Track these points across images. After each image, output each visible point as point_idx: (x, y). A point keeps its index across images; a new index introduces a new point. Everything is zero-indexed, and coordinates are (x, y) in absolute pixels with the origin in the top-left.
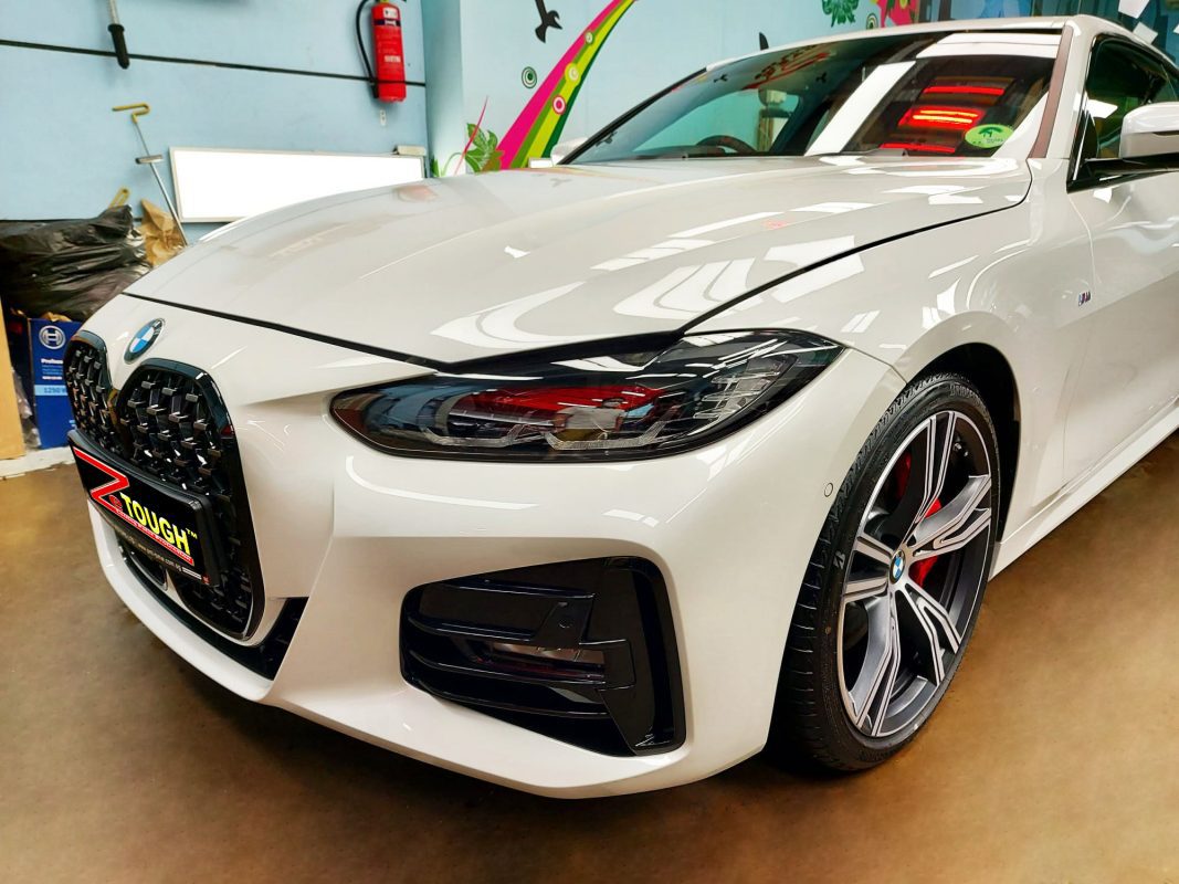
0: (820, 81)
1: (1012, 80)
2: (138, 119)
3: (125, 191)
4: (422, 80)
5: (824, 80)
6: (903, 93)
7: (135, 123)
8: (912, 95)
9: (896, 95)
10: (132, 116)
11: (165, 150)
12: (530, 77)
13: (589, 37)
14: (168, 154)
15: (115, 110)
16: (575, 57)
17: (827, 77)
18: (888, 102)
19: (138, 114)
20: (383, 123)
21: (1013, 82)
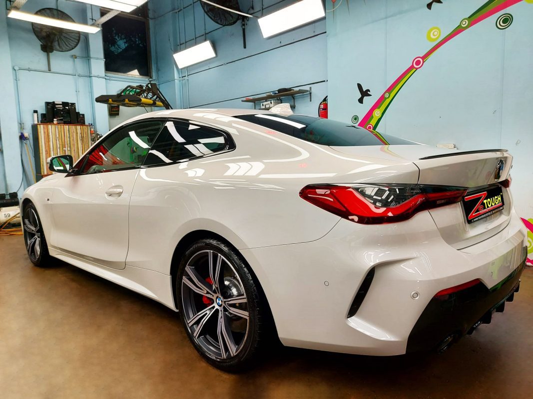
12: (355, 119)
13: (387, 95)
16: (379, 106)
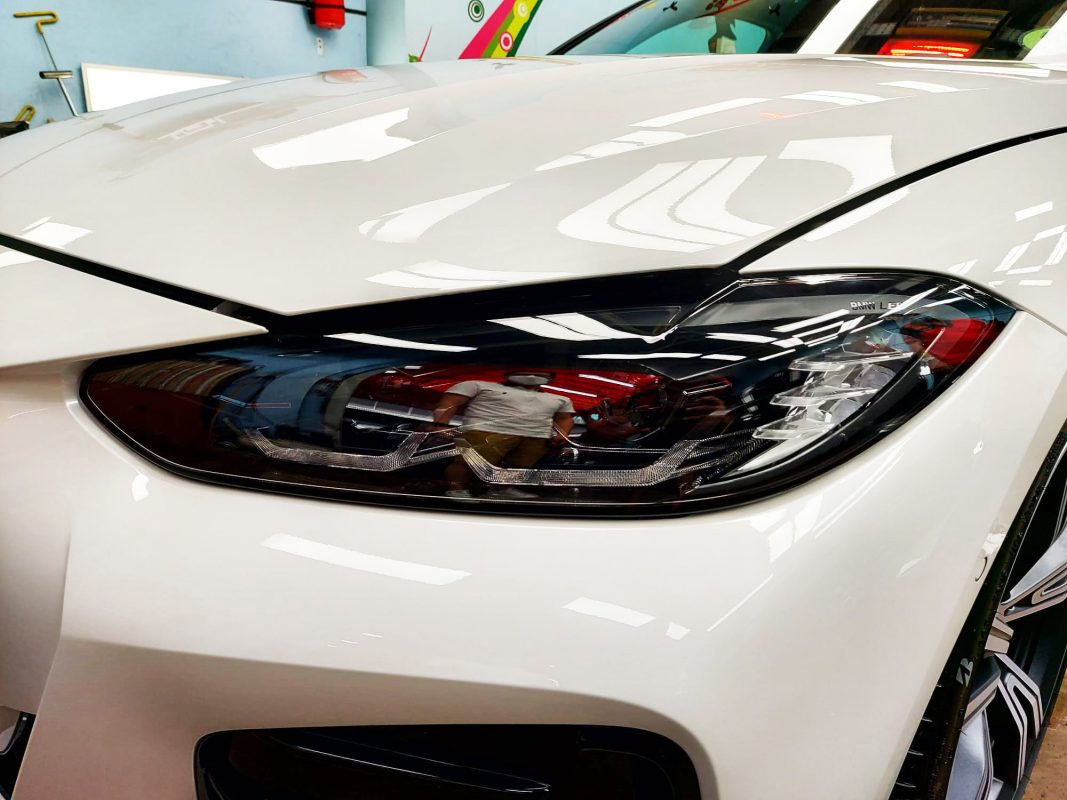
0: (774, 14)
1: (1004, 13)
2: (44, 28)
3: (30, 109)
4: (363, 8)
5: (778, 14)
6: (876, 26)
7: (41, 33)
8: (886, 29)
9: (867, 29)
10: (37, 25)
11: (77, 66)
14: (80, 71)
15: (16, 16)
17: (780, 10)
18: (859, 37)
19: (43, 23)
20: (320, 51)
21: (1007, 17)
